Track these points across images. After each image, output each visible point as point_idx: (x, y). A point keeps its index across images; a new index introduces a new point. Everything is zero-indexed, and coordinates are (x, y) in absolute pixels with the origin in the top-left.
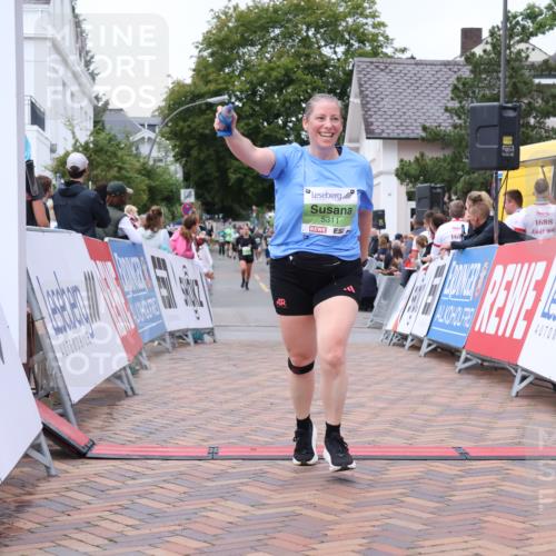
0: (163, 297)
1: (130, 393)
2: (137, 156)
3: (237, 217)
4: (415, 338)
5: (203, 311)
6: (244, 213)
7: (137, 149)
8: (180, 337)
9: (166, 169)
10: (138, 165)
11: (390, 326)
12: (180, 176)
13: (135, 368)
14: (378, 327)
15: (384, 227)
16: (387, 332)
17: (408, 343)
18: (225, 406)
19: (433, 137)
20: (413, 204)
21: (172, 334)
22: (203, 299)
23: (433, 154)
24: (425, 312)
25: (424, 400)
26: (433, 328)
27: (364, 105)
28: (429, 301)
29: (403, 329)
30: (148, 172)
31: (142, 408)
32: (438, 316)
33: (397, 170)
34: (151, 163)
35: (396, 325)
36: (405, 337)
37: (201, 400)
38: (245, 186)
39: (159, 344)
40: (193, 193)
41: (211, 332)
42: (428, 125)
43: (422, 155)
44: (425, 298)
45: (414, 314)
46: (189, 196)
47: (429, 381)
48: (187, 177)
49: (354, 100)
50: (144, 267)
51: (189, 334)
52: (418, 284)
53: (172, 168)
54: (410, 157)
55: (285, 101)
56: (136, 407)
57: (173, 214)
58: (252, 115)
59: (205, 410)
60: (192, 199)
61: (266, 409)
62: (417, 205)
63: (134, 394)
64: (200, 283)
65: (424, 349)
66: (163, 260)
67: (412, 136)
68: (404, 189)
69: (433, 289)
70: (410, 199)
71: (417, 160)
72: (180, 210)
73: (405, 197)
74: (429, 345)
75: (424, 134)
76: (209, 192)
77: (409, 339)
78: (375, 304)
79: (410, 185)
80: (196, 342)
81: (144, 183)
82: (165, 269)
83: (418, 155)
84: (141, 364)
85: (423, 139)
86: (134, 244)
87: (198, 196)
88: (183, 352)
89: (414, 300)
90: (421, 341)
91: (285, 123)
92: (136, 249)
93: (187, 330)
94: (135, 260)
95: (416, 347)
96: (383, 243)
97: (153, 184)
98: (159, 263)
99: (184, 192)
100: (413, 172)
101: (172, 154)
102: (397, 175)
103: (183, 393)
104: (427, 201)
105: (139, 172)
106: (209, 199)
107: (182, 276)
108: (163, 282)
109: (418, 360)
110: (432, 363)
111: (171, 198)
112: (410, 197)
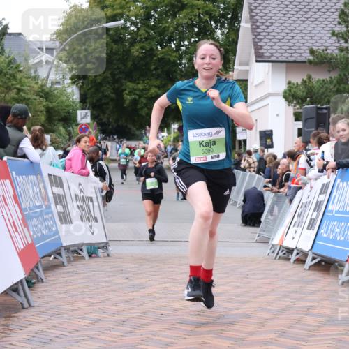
0: (59, 213)
1: (26, 305)
2: (35, 78)
3: (131, 137)
4: (300, 252)
5: (97, 227)
6: (138, 133)
7: (35, 72)
8: (75, 251)
9: (63, 91)
10: (36, 87)
11: (276, 241)
12: (76, 97)
13: (31, 281)
14: (265, 241)
15: (271, 146)
16: (273, 246)
17: (293, 257)
18: (118, 317)
19: (320, 61)
20: (300, 125)
21: (67, 248)
22: (97, 215)
23: (319, 76)
24: (310, 227)
25: (308, 311)
26: (317, 242)
27: (254, 29)
28: (314, 217)
29: (289, 243)
30: (46, 94)
31: (38, 319)
32: (322, 231)
33: (285, 92)
34: (49, 85)
35: (282, 240)
36: (290, 251)
37: (94, 311)
38: (139, 106)
39: (55, 258)
40: (89, 114)
41: (105, 246)
42: (315, 48)
43: (309, 77)
44: (310, 214)
45: (299, 230)
46: (85, 117)
47: (313, 293)
48: (83, 99)
49: (245, 25)
50: (42, 185)
51: (84, 248)
52: (304, 201)
53: (69, 90)
54: (297, 79)
55: (178, 25)
56: (32, 319)
57: (70, 134)
58: (146, 39)
59: (98, 321)
60: (88, 120)
61: (157, 320)
62: (304, 125)
63: (30, 306)
64: (95, 199)
65: (309, 262)
66: (60, 178)
67: (300, 59)
68: (291, 110)
69: (319, 204)
70: (297, 120)
71: (304, 82)
72: (75, 130)
73: (293, 118)
74: (314, 259)
75: (311, 58)
76: (104, 113)
77: (295, 252)
78: (263, 219)
79: (298, 106)
80: (90, 256)
81: (41, 104)
82: (62, 186)
83: (305, 78)
84: (37, 276)
85: (310, 62)
86: (31, 162)
87: (93, 117)
88: (78, 266)
89: (299, 216)
90: (306, 255)
91: (178, 47)
92: (34, 168)
93: (83, 244)
94: (32, 178)
95: (301, 261)
96: (271, 161)
97: (51, 105)
98: (56, 181)
99: (80, 113)
100: (300, 93)
101: (69, 76)
102: (285, 97)
103: (76, 305)
104: (313, 122)
105: (38, 94)
106: (105, 120)
107: (78, 192)
108: (59, 199)
109: (303, 272)
110: (316, 275)
111: (68, 119)
112: (297, 117)
